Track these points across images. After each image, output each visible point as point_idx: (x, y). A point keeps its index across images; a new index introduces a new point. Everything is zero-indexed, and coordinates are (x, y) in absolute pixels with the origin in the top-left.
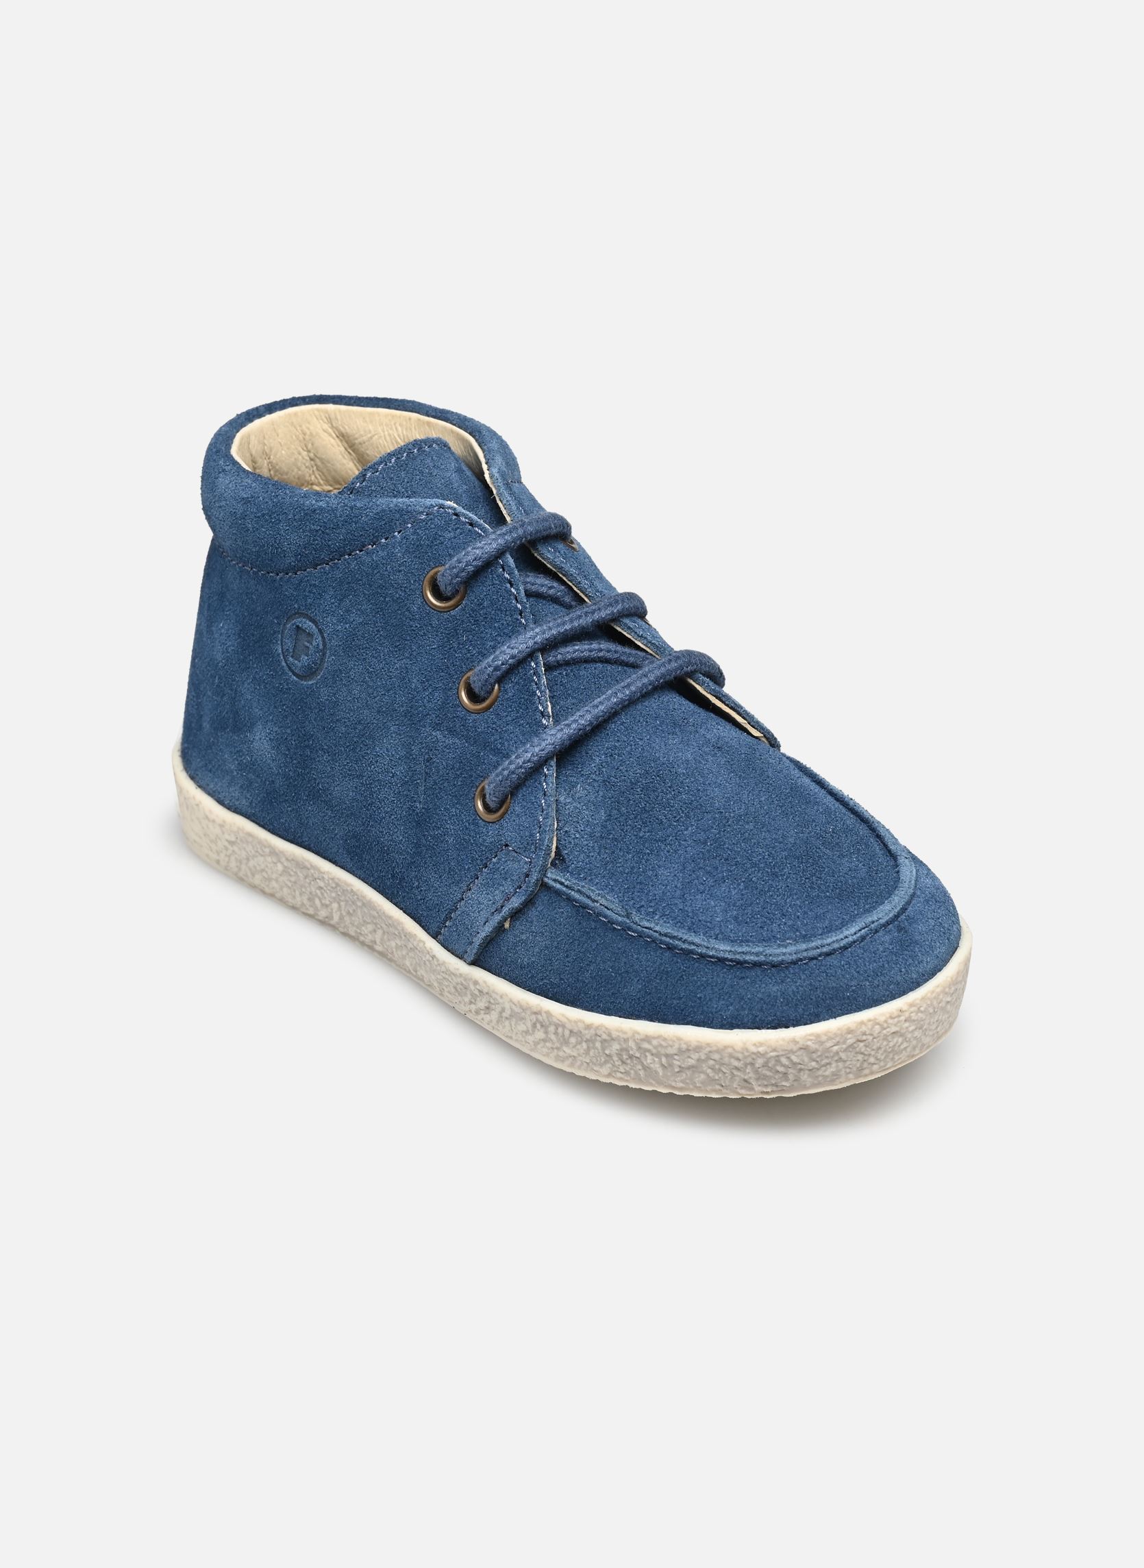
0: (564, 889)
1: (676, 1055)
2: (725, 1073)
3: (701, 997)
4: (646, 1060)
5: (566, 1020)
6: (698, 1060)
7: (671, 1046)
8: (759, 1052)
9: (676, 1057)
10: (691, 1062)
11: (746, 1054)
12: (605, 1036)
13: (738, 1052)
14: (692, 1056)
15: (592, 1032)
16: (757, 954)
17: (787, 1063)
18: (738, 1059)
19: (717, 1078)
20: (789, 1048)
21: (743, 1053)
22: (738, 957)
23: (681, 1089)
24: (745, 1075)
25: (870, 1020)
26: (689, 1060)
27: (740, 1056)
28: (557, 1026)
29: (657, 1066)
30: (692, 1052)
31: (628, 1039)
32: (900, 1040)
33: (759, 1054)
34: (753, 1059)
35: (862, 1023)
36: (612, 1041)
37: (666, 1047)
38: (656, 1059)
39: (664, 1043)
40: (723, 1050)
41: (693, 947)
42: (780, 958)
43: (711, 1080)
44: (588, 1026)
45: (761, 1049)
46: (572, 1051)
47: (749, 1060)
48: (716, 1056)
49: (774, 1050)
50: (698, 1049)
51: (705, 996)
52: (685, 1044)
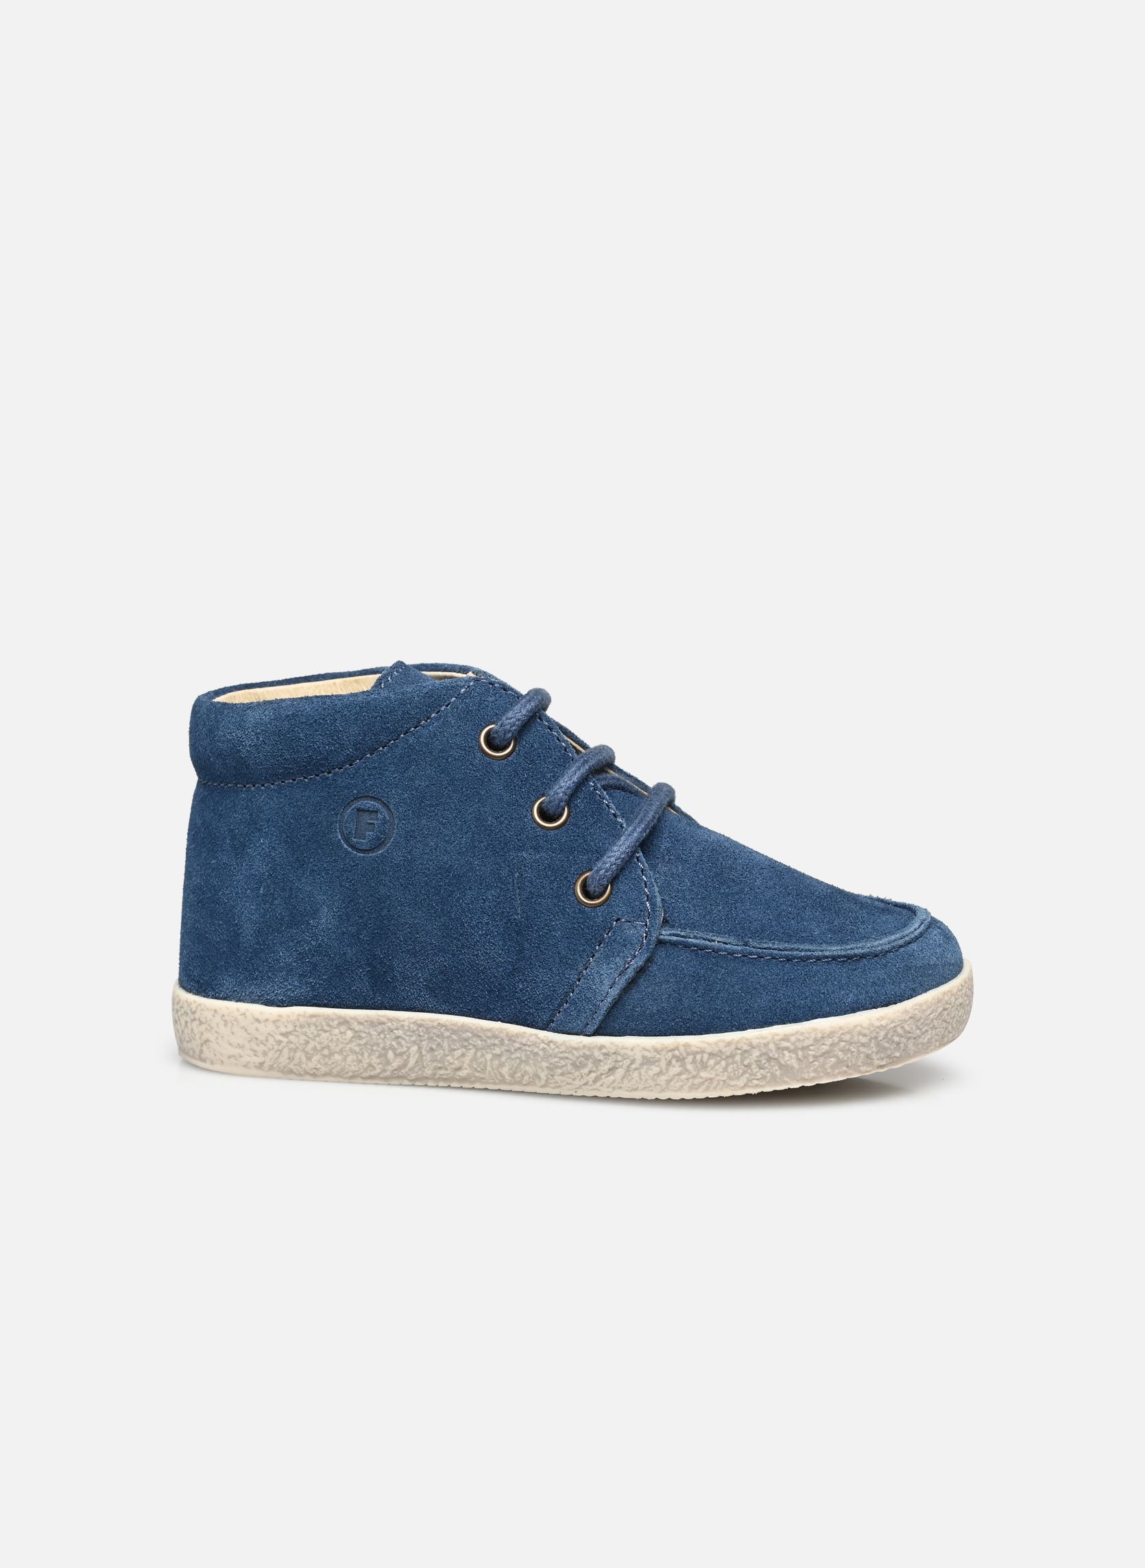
0: (682, 939)
1: (811, 1046)
2: (852, 1052)
3: (824, 992)
4: (783, 1058)
5: (705, 1045)
6: (831, 1045)
7: (808, 1038)
8: (882, 1025)
9: (811, 1047)
10: (825, 1048)
11: (872, 1029)
12: (746, 1047)
13: (865, 1029)
14: (826, 1043)
15: (733, 1047)
16: (862, 948)
17: (901, 1032)
18: (865, 1035)
19: (846, 1058)
20: (903, 1018)
21: (869, 1029)
22: (849, 952)
23: (813, 1079)
24: (869, 1050)
26: (824, 1046)
27: (867, 1032)
28: (695, 1054)
29: (794, 1061)
30: (826, 1039)
31: (768, 1043)
33: (881, 1027)
34: (877, 1033)
35: (945, 994)
36: (753, 1050)
37: (804, 1040)
38: (793, 1055)
39: (801, 1038)
40: (853, 1030)
41: (809, 953)
42: (880, 948)
43: (840, 1062)
44: (728, 1043)
45: (883, 1023)
46: (711, 1074)
47: (874, 1034)
48: (847, 1037)
49: (893, 1022)
50: (831, 1034)
51: (827, 990)
52: (820, 1032)
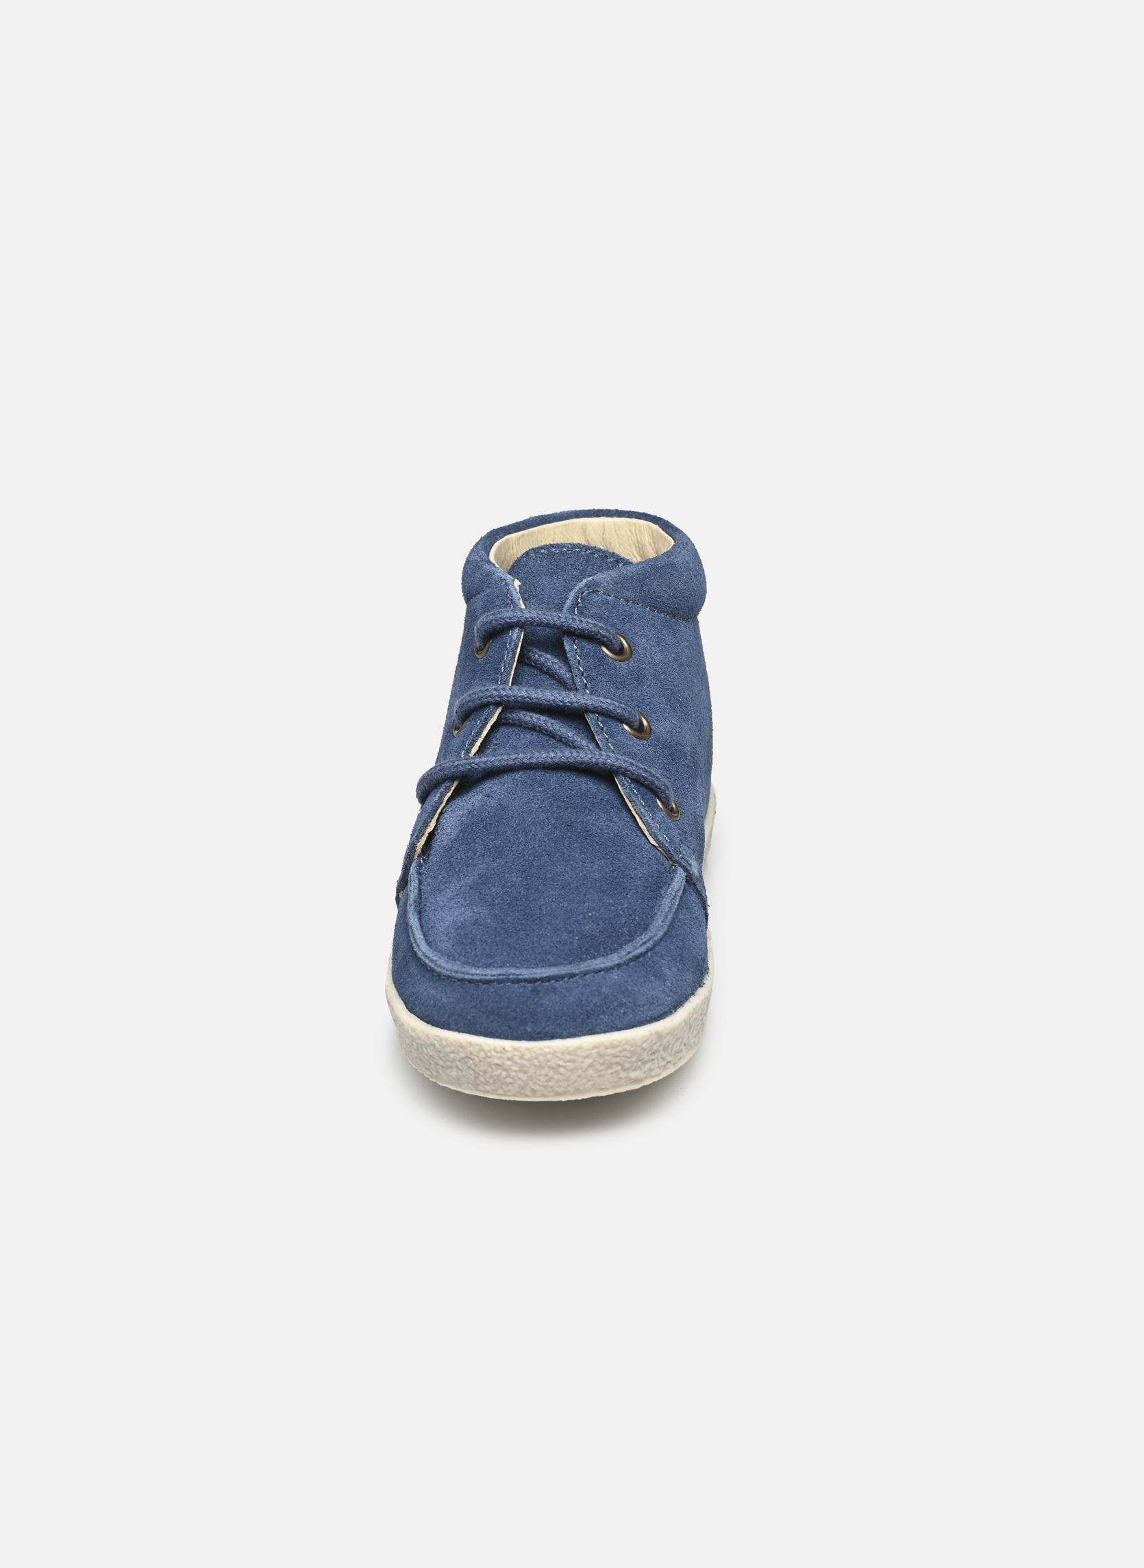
16: (432, 961)
25: (477, 1044)
32: (504, 1073)
35: (471, 1044)
